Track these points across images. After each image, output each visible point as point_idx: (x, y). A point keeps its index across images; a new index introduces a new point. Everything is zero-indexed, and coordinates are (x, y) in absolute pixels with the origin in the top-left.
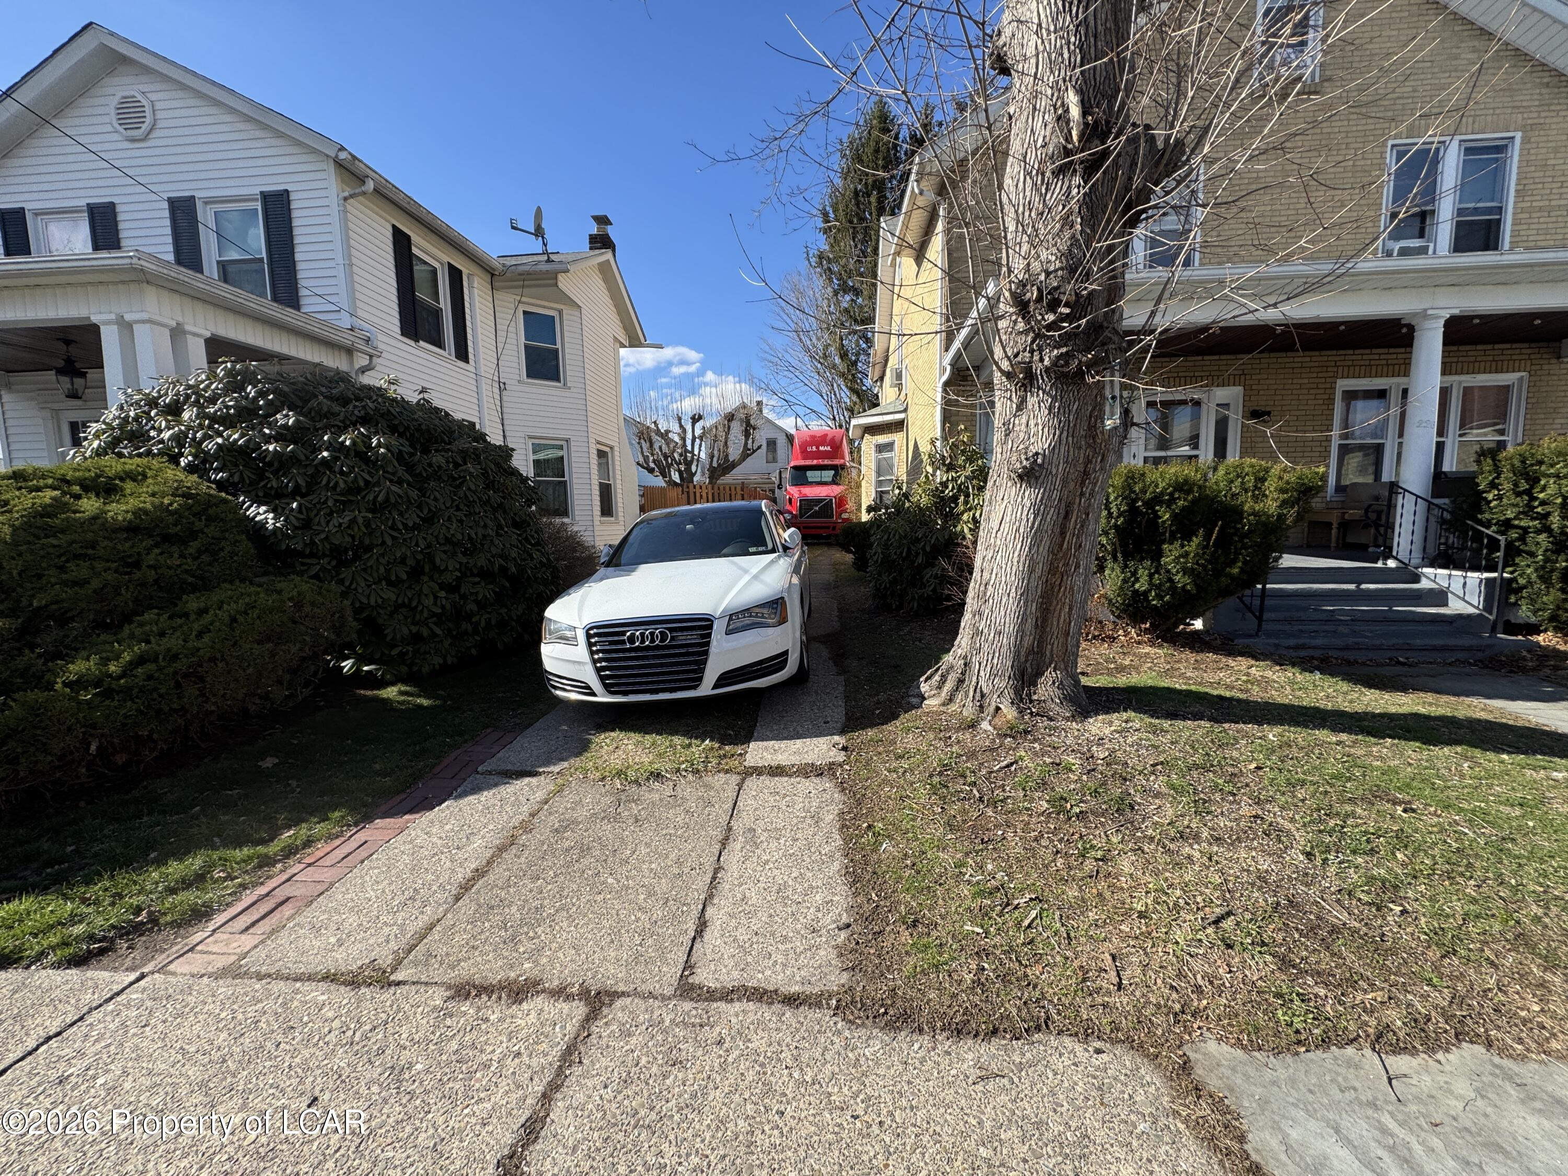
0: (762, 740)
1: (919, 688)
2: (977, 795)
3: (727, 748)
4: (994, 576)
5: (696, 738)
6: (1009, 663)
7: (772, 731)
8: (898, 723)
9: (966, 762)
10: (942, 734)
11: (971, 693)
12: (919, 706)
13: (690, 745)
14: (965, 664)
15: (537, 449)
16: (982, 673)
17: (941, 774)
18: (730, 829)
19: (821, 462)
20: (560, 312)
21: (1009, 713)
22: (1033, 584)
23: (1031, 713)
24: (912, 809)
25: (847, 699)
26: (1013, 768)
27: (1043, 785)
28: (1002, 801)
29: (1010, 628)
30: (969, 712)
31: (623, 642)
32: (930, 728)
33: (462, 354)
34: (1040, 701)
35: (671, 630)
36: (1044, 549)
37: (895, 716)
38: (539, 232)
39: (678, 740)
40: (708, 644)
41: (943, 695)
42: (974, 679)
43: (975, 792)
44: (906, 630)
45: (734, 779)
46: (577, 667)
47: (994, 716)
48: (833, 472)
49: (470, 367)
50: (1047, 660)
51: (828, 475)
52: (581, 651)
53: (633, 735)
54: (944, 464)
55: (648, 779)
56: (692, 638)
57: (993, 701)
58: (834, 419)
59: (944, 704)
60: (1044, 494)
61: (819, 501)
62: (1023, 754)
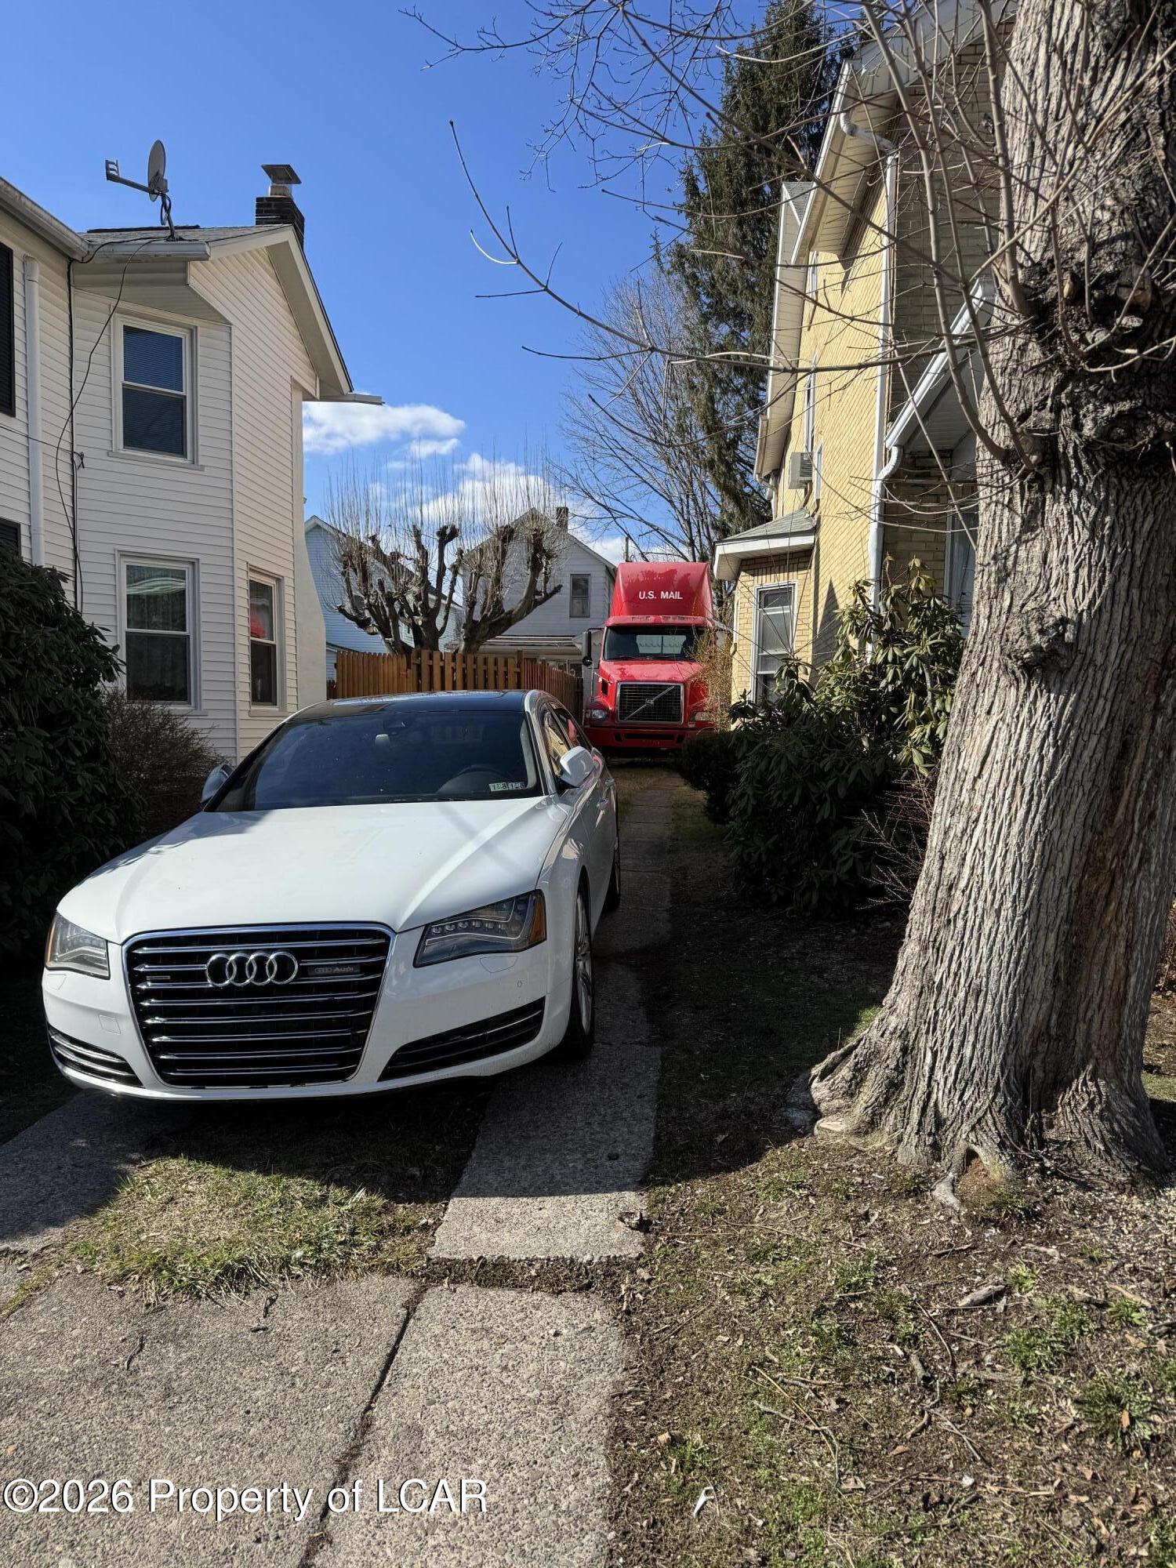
0: (475, 1195)
1: (808, 1088)
2: (920, 1372)
3: (400, 1209)
4: (967, 871)
5: (339, 1184)
6: (997, 1058)
7: (498, 1173)
8: (759, 1168)
9: (899, 1280)
10: (851, 1205)
11: (915, 1116)
12: (806, 1130)
13: (323, 1200)
14: (905, 1050)
15: (135, 575)
16: (939, 1074)
17: (842, 1306)
18: (366, 1426)
19: (662, 619)
20: (193, 332)
21: (994, 1165)
22: (1050, 892)
23: (1043, 1170)
24: (771, 1397)
25: (663, 1101)
26: (1000, 1306)
27: (1068, 1357)
28: (972, 1392)
29: (998, 984)
30: (910, 1154)
31: (200, 976)
32: (827, 1189)
33: (4, 400)
34: (1060, 1145)
35: (301, 954)
36: (1074, 823)
37: (753, 1153)
38: (156, 187)
39: (300, 1188)
40: (376, 985)
41: (858, 1110)
42: (922, 1086)
43: (915, 1361)
44: (795, 948)
45: (404, 1287)
46: (105, 1023)
47: (963, 1171)
48: (682, 639)
49: (17, 423)
50: (1078, 1056)
51: (675, 642)
52: (113, 993)
53: (210, 1169)
54: (879, 631)
55: (218, 1282)
56: (344, 971)
57: (961, 1138)
58: (692, 544)
59: (858, 1132)
60: (1076, 705)
61: (654, 689)
62: (1023, 1271)
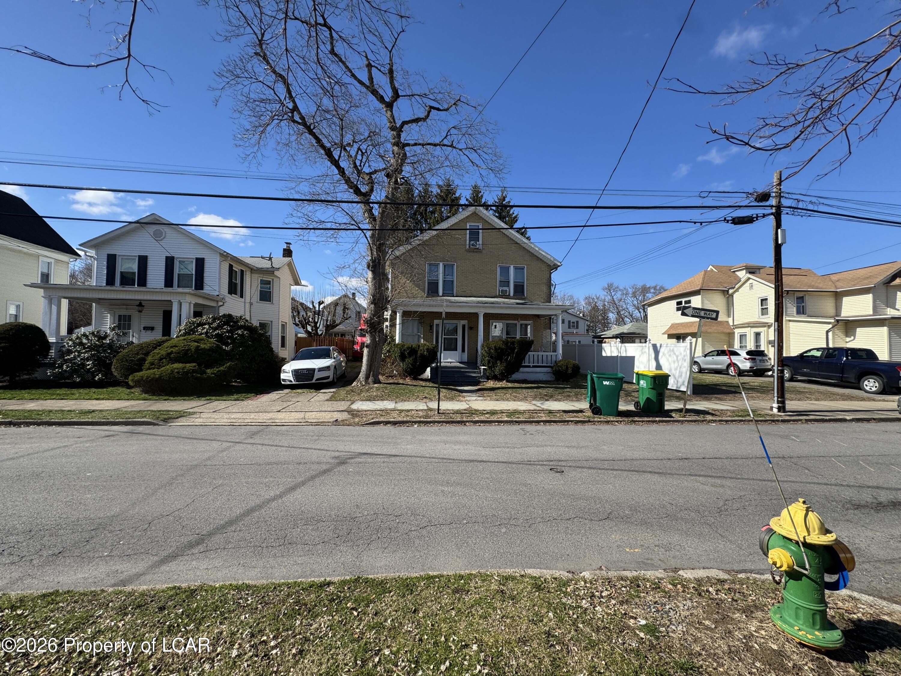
0: (323, 390)
3: (316, 390)
4: (364, 363)
6: (365, 377)
11: (360, 382)
15: (260, 324)
20: (273, 280)
23: (367, 384)
29: (366, 371)
31: (299, 373)
33: (242, 296)
34: (369, 382)
35: (308, 371)
36: (369, 359)
38: (270, 259)
40: (315, 373)
45: (317, 393)
46: (288, 377)
49: (243, 300)
50: (369, 377)
52: (291, 374)
55: (302, 393)
56: (312, 372)
59: (356, 383)
60: (369, 350)
